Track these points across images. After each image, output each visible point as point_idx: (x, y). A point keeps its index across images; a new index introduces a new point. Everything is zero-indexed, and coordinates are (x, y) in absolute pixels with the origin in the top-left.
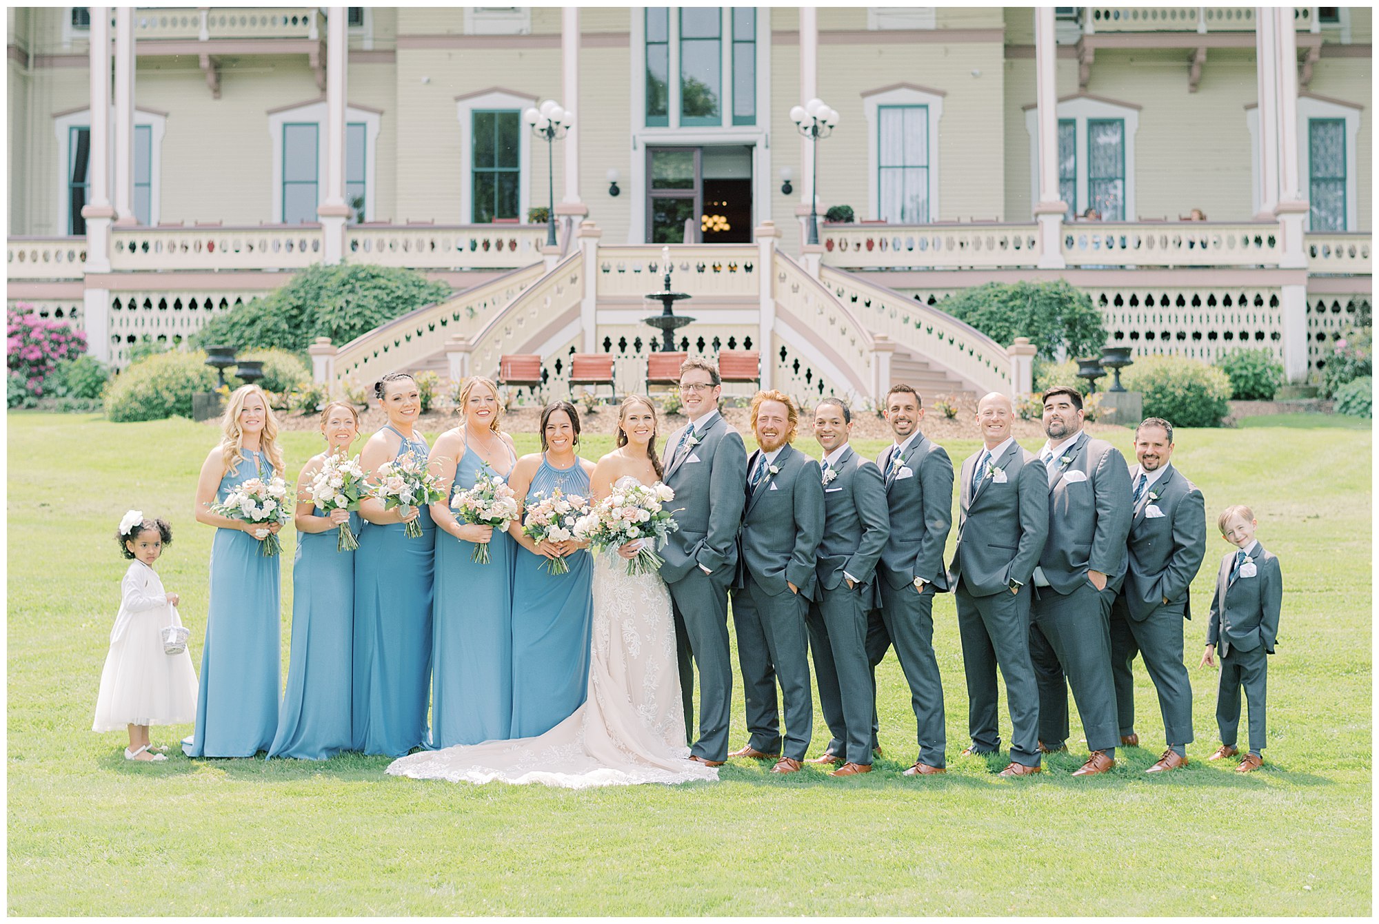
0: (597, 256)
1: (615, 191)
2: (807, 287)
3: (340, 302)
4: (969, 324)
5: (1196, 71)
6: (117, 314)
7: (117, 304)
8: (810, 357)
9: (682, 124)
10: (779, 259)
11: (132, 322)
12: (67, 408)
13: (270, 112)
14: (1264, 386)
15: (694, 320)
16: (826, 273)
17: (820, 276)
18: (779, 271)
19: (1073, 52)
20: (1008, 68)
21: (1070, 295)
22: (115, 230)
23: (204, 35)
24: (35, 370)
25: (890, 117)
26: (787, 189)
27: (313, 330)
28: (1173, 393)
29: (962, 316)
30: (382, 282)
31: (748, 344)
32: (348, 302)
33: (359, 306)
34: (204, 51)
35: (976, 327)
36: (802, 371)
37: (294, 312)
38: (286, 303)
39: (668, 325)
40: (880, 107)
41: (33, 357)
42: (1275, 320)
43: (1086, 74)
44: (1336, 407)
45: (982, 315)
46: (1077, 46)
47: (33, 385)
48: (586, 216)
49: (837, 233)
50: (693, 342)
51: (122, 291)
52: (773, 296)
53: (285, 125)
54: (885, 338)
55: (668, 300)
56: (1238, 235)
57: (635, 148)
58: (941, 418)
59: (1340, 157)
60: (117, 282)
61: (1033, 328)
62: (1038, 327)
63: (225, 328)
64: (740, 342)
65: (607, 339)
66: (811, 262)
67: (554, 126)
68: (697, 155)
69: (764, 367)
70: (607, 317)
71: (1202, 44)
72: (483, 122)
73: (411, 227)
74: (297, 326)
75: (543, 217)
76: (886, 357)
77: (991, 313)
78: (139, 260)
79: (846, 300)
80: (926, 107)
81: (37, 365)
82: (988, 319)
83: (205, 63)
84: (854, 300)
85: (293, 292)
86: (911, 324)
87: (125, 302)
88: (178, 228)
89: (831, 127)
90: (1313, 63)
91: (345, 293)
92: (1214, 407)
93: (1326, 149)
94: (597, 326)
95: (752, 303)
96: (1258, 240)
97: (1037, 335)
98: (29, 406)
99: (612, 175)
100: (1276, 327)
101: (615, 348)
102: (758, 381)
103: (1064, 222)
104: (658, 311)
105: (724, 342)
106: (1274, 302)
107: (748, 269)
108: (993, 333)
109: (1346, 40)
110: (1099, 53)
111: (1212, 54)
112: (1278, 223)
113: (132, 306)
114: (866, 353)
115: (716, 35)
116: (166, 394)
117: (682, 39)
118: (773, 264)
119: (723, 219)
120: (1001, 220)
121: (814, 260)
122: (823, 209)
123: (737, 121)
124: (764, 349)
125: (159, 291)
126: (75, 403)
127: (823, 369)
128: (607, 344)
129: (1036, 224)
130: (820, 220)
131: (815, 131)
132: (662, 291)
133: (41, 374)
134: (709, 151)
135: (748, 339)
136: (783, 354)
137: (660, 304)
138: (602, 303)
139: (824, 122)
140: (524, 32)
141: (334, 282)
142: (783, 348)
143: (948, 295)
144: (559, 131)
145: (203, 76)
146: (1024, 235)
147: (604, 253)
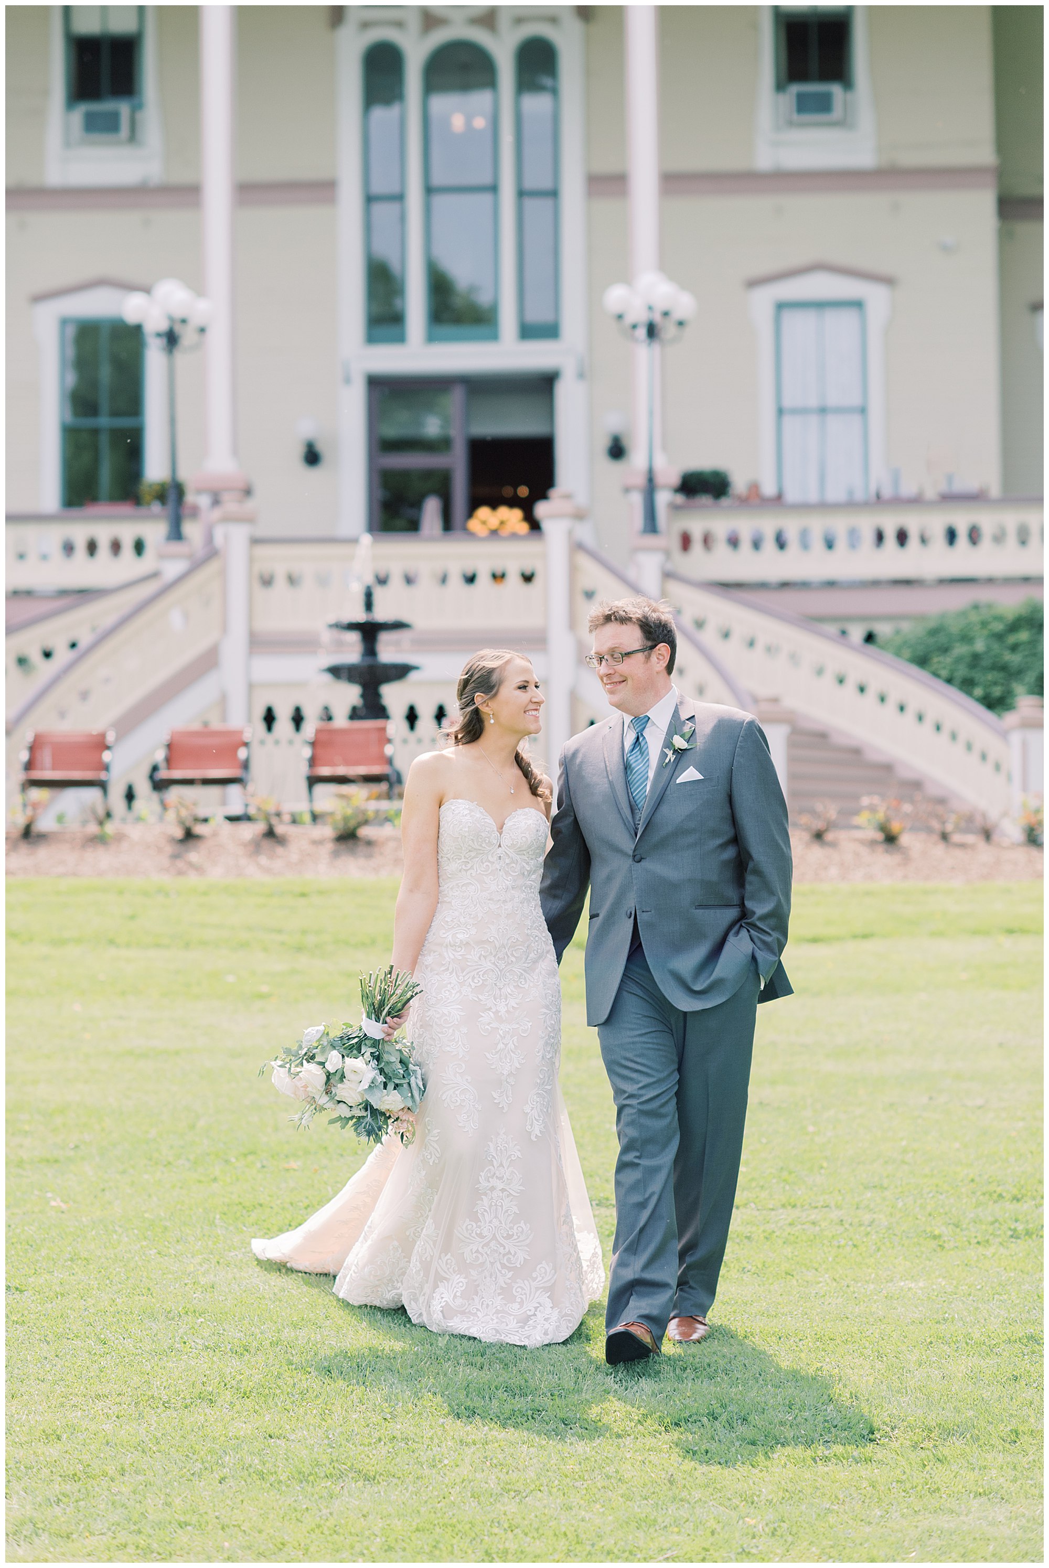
1: (312, 457)
4: (935, 674)
9: (431, 338)
10: (584, 561)
16: (675, 588)
18: (583, 581)
20: (1005, 237)
25: (796, 322)
26: (617, 451)
29: (922, 660)
35: (949, 681)
39: (371, 677)
40: (781, 307)
49: (700, 517)
54: (775, 700)
55: (369, 631)
57: (347, 382)
58: (873, 843)
65: (270, 710)
66: (647, 566)
67: (178, 328)
68: (457, 393)
70: (266, 668)
80: (860, 305)
84: (726, 635)
86: (828, 679)
89: (681, 324)
94: (250, 687)
95: (532, 639)
99: (306, 429)
104: (352, 651)
107: (528, 578)
108: (978, 691)
115: (487, 180)
117: (429, 190)
118: (573, 570)
120: (995, 491)
121: (652, 561)
122: (669, 474)
123: (528, 332)
124: (556, 724)
130: (664, 498)
131: (651, 331)
132: (360, 616)
134: (478, 387)
138: (259, 642)
139: (669, 316)
140: (151, 182)
143: (897, 628)
144: (188, 337)
147: (262, 551)
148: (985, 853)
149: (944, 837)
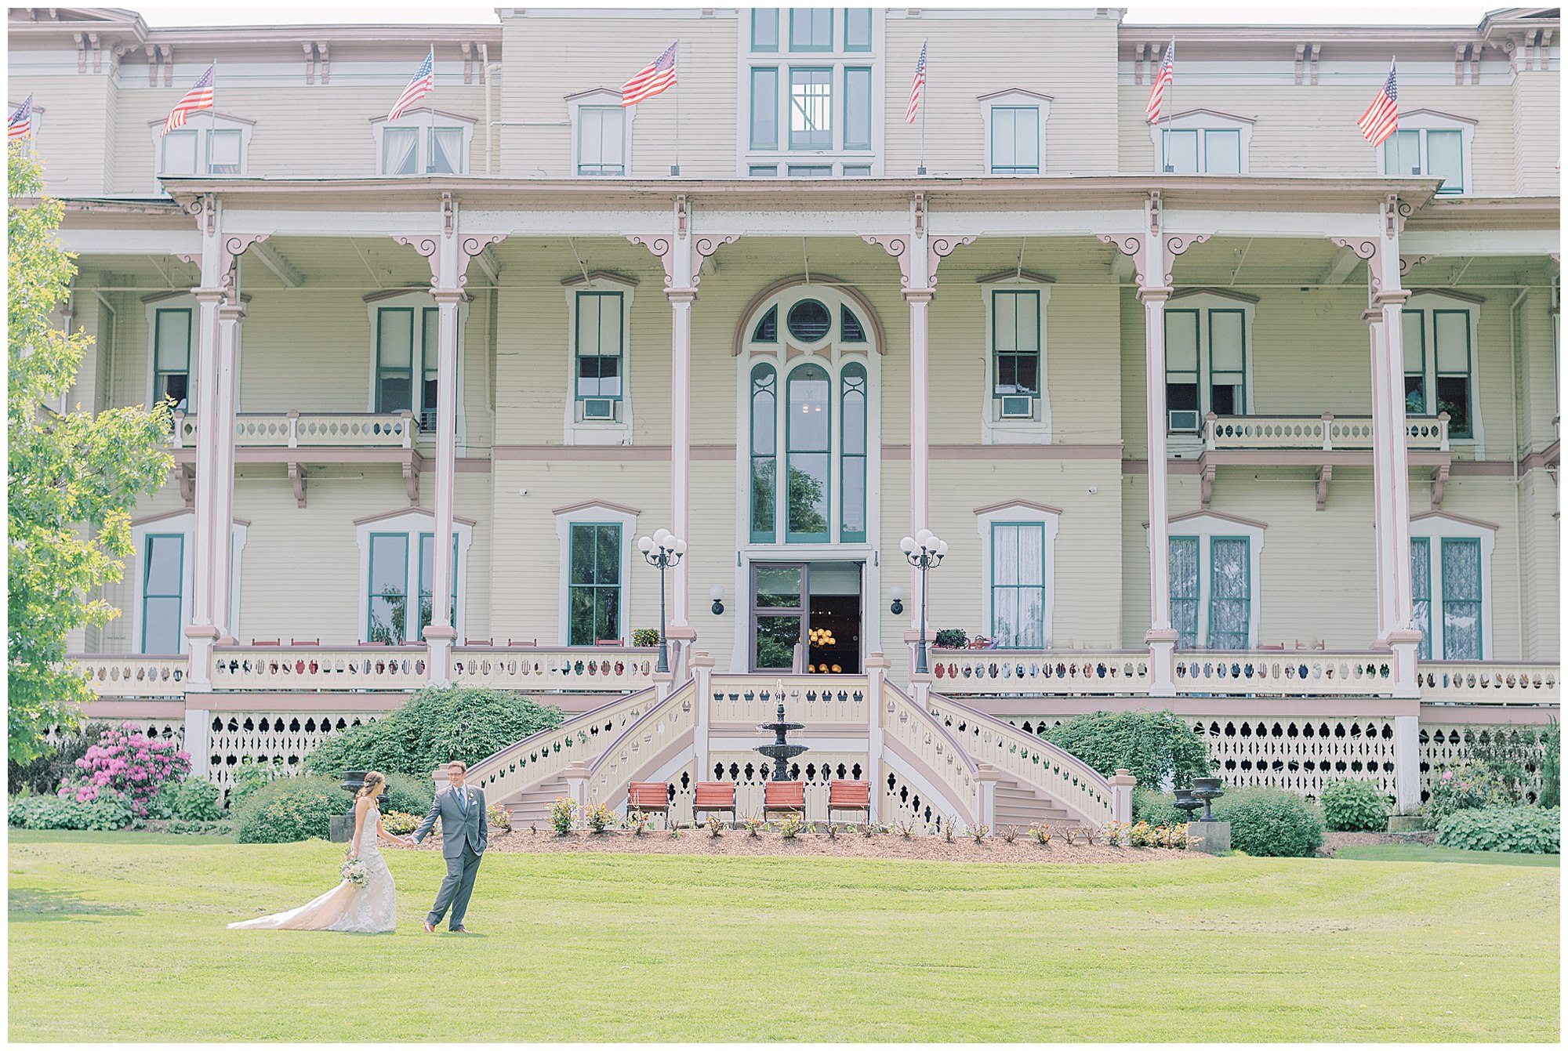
0: (710, 685)
1: (718, 609)
2: (915, 716)
3: (457, 727)
4: (1074, 754)
5: (1323, 489)
6: (217, 736)
7: (217, 725)
8: (917, 785)
9: (788, 540)
10: (887, 688)
11: (232, 743)
12: (178, 830)
13: (357, 523)
14: (1368, 816)
15: (806, 749)
16: (933, 701)
17: (928, 704)
18: (888, 700)
19: (1196, 466)
20: (1125, 484)
21: (1175, 725)
22: (216, 649)
23: (293, 443)
24: (140, 791)
25: (1005, 536)
26: (897, 608)
27: (429, 755)
28: (1268, 823)
29: (1068, 745)
30: (496, 707)
31: (857, 771)
32: (463, 726)
33: (476, 731)
34: (293, 459)
35: (1081, 757)
36: (910, 799)
37: (412, 736)
38: (401, 728)
39: (781, 753)
40: (994, 524)
41: (138, 777)
42: (1388, 750)
43: (1208, 491)
44: (1437, 839)
45: (1088, 745)
46: (1199, 461)
47: (138, 805)
48: (693, 640)
49: (947, 658)
50: (803, 768)
51: (223, 711)
52: (881, 725)
53: (373, 535)
54: (990, 768)
55: (781, 730)
56: (1351, 663)
57: (740, 565)
58: (1034, 845)
59: (1474, 579)
60: (218, 702)
61: (1137, 758)
62: (1142, 757)
63: (340, 751)
64: (849, 768)
65: (719, 766)
66: (920, 691)
67: (666, 554)
68: (803, 571)
69: (873, 795)
70: (718, 744)
71: (1327, 462)
72: (581, 535)
73: (512, 648)
74: (413, 750)
75: (648, 640)
76: (989, 786)
77: (1097, 743)
78: (239, 680)
79: (953, 729)
80: (1042, 524)
81: (141, 787)
82: (1093, 749)
83: (293, 472)
84: (962, 728)
85: (407, 716)
86: (1018, 753)
87: (225, 722)
88: (273, 646)
89: (940, 557)
90: (1443, 482)
91: (460, 718)
92: (1308, 836)
93: (1461, 570)
94: (709, 753)
95: (862, 732)
96: (1371, 669)
97: (1141, 765)
98: (138, 827)
99: (715, 592)
100: (1388, 757)
101: (727, 775)
102: (867, 809)
103: (1175, 649)
104: (771, 740)
105: (834, 769)
106: (1387, 732)
107: (858, 699)
108: (1097, 764)
109: (1480, 457)
110: (1219, 469)
111: (1337, 471)
112: (1391, 653)
113: (233, 727)
114: (972, 782)
115: (823, 446)
116: (297, 817)
117: (789, 452)
118: (882, 694)
119: (829, 633)
120: (1116, 647)
121: (923, 688)
122: (932, 633)
123: (845, 538)
124: (872, 776)
125: (260, 712)
126: (187, 825)
127: (930, 797)
128: (719, 771)
129: (1148, 652)
130: (929, 645)
131: (924, 561)
133: (145, 795)
134: (816, 567)
135: (857, 766)
136: (892, 781)
137: (773, 733)
138: (713, 730)
139: (933, 553)
140: (626, 444)
141: (449, 707)
142: (892, 776)
143: (1058, 723)
144: (672, 560)
145: (290, 484)
146: (1135, 662)
147: (715, 681)
148: (1089, 850)
149: (1070, 842)
